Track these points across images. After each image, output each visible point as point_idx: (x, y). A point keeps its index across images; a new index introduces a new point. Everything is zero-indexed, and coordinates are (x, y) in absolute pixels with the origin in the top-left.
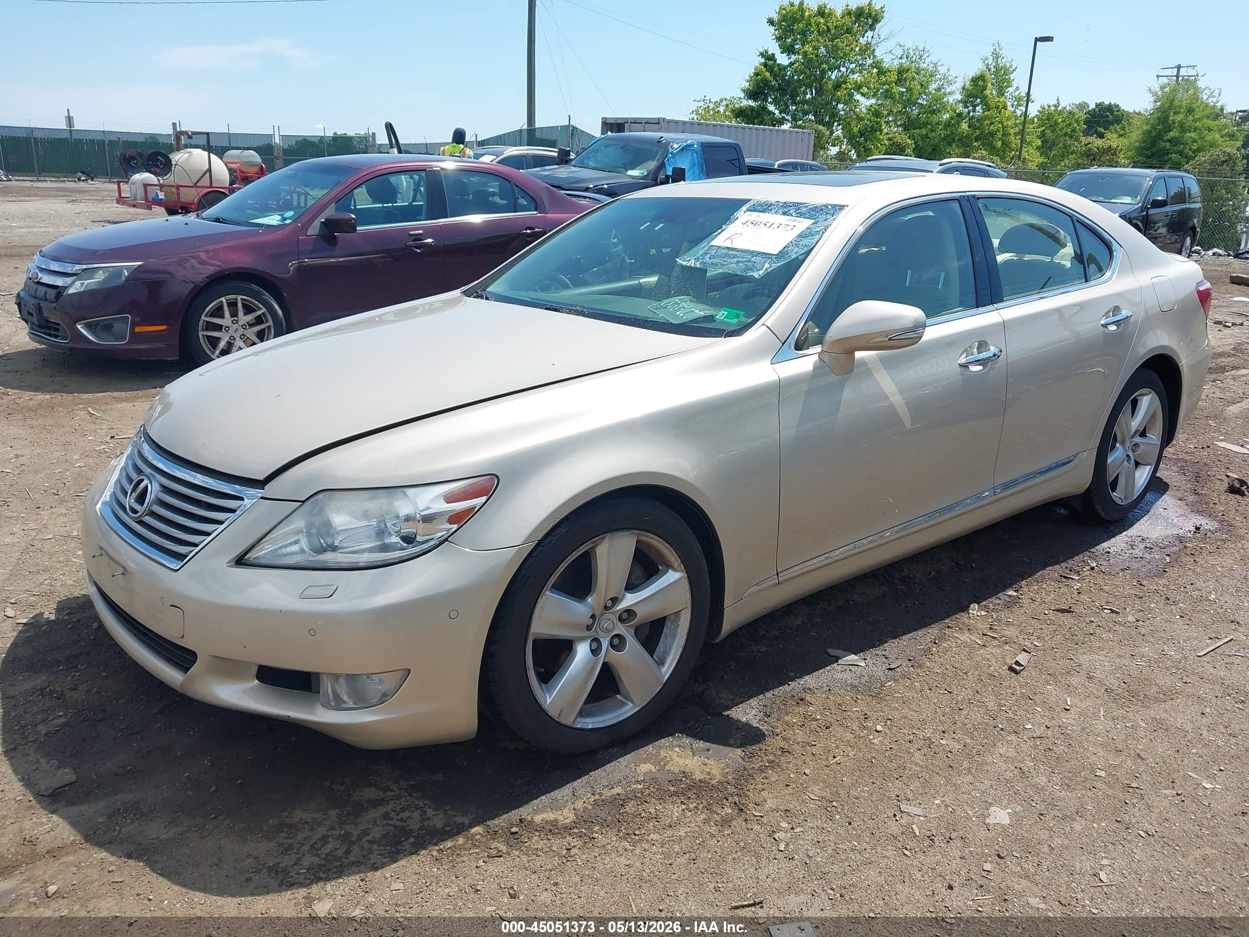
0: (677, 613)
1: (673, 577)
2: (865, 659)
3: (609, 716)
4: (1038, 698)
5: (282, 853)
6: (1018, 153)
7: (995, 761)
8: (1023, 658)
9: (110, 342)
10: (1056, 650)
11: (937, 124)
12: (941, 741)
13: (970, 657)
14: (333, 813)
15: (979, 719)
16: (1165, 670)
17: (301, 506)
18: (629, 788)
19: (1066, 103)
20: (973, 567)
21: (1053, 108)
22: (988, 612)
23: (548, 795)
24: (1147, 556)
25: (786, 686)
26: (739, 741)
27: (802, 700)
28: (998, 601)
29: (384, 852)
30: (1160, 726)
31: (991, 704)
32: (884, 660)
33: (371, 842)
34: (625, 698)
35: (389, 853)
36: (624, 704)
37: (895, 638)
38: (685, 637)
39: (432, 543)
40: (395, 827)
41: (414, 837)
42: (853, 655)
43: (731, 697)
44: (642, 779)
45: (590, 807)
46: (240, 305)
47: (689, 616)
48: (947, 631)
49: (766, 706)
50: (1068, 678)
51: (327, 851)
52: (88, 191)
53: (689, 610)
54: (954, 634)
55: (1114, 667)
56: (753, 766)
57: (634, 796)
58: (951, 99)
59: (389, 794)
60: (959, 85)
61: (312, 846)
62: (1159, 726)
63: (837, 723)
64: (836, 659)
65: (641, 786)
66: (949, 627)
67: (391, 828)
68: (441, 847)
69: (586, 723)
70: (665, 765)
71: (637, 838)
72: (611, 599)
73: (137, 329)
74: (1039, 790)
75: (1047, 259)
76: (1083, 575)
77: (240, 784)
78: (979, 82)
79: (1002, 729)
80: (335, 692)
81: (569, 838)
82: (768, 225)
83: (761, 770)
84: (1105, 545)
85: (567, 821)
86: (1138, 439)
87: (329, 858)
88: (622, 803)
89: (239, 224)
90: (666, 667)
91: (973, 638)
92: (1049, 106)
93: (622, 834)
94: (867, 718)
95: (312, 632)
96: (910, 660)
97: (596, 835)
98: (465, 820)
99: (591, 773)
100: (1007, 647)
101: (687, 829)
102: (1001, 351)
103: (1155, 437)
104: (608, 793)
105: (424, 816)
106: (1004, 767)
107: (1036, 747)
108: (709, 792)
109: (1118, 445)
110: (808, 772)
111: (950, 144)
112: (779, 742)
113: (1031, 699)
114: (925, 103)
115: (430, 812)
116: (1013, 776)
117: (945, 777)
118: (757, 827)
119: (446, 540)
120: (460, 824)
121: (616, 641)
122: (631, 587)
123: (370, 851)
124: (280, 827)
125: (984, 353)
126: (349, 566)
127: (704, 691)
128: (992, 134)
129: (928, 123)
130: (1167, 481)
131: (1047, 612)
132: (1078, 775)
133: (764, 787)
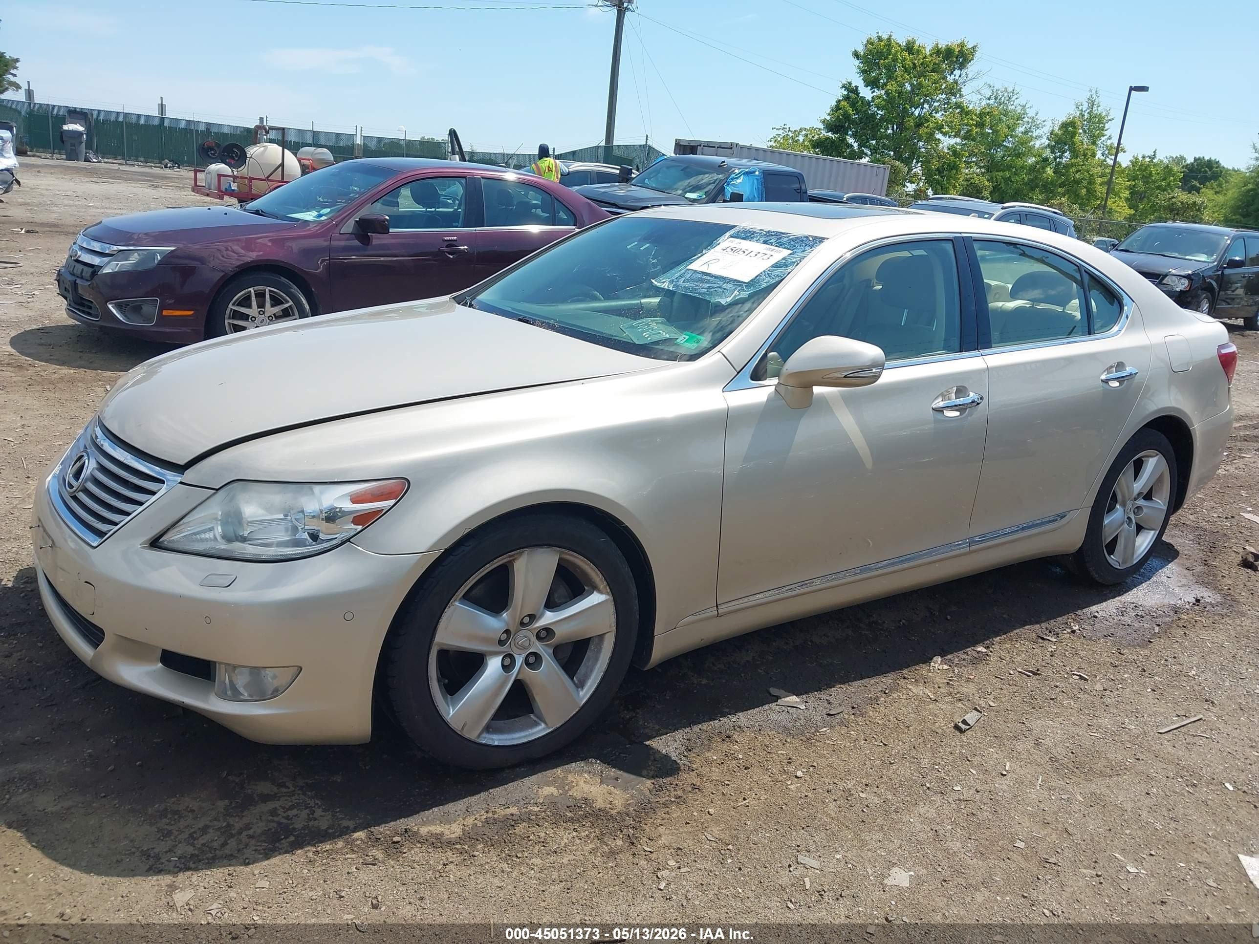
0: (601, 637)
1: (595, 599)
2: (806, 702)
3: (517, 735)
4: (976, 761)
5: (159, 839)
6: (1103, 203)
7: (911, 820)
8: (972, 717)
9: (138, 323)
10: (1010, 712)
11: (1022, 167)
12: (861, 794)
13: (917, 710)
14: (221, 804)
15: (908, 775)
16: (1119, 744)
17: (214, 494)
18: (525, 809)
19: (1162, 156)
20: (947, 619)
21: (1148, 159)
22: (950, 666)
23: (441, 807)
24: (1137, 625)
25: (717, 721)
26: (652, 773)
27: (728, 737)
28: (965, 656)
29: (261, 848)
30: (1098, 801)
31: (925, 762)
32: (826, 704)
33: (251, 837)
34: (537, 717)
35: (264, 850)
36: (536, 724)
37: (844, 683)
38: (607, 661)
39: (334, 542)
40: (279, 823)
41: (294, 835)
42: (795, 697)
43: (657, 727)
44: (541, 801)
45: (480, 824)
46: (267, 296)
47: (613, 640)
48: (902, 682)
49: (689, 740)
50: (1014, 742)
51: (204, 841)
52: (169, 178)
53: (614, 634)
54: (908, 686)
55: (1066, 736)
56: (658, 799)
57: (528, 818)
58: (1037, 144)
59: (284, 790)
60: (1047, 129)
61: (191, 835)
62: (1096, 800)
63: (758, 764)
64: (777, 698)
65: (538, 809)
66: (904, 678)
67: (275, 825)
68: (319, 849)
69: (493, 739)
70: (569, 790)
71: (518, 860)
72: (529, 615)
73: (165, 313)
74: (949, 854)
75: (1060, 309)
76: (1063, 637)
77: (139, 766)
78: (1070, 128)
79: (928, 788)
80: (231, 681)
81: (450, 853)
82: (747, 252)
83: (665, 805)
84: (1094, 608)
85: (453, 836)
86: (1141, 502)
87: (204, 848)
88: (513, 823)
89: (277, 218)
90: (584, 690)
91: (927, 691)
92: (1144, 157)
93: (504, 855)
94: (790, 763)
95: (208, 620)
96: (853, 708)
97: (476, 853)
98: (351, 824)
99: (491, 790)
100: (960, 705)
101: (572, 857)
102: (982, 398)
103: (1161, 502)
104: (501, 812)
105: (311, 816)
106: (919, 827)
107: (959, 810)
108: (605, 822)
109: (1118, 506)
110: (712, 811)
111: (1033, 189)
112: (692, 778)
113: (969, 761)
114: (1011, 145)
115: (318, 812)
116: (926, 837)
117: (854, 832)
118: (643, 863)
119: (348, 540)
120: (345, 827)
121: (532, 659)
122: (551, 604)
123: (247, 845)
124: (163, 814)
125: (962, 399)
126: (254, 558)
127: (631, 719)
128: (1077, 182)
129: (1011, 166)
130: (1179, 548)
131: (1012, 672)
132: (995, 844)
133: (663, 822)
